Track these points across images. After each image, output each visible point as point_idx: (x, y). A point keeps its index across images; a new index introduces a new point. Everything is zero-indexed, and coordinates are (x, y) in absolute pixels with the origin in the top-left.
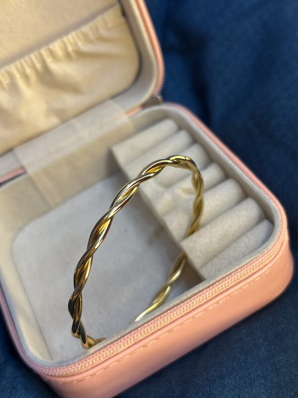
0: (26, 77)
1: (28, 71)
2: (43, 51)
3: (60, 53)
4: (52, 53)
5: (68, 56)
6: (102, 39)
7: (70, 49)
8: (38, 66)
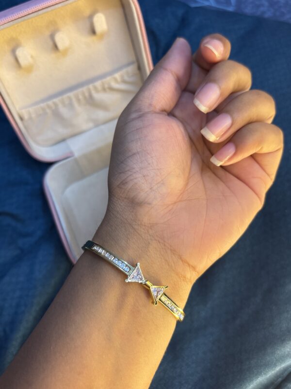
0: (79, 100)
1: (81, 97)
2: (91, 86)
3: (100, 88)
4: (95, 88)
5: (104, 90)
6: (124, 82)
7: (106, 86)
8: (87, 94)
